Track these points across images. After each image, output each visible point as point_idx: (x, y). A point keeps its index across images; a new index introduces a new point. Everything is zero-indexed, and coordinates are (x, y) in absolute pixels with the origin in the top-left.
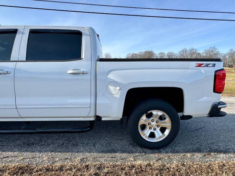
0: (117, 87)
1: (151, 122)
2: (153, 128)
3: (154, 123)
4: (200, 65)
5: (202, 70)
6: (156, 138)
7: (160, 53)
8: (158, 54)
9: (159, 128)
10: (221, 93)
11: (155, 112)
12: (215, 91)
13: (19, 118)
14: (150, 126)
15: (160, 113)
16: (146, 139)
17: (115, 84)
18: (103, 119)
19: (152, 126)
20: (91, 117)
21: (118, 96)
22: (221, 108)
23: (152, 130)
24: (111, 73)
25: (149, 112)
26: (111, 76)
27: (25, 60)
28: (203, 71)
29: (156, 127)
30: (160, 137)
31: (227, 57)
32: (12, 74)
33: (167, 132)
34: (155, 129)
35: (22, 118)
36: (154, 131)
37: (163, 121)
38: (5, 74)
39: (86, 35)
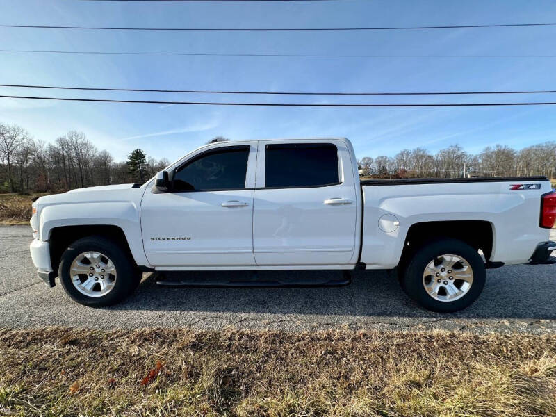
0: (394, 221)
1: (440, 272)
2: (443, 281)
3: (444, 274)
4: (516, 188)
5: (522, 194)
6: (448, 296)
7: (365, 159)
8: (361, 159)
9: (453, 281)
10: (550, 228)
11: (447, 258)
12: (541, 225)
13: (254, 265)
14: (438, 278)
15: (456, 259)
16: (433, 297)
17: (392, 217)
18: (368, 267)
19: (442, 278)
20: (352, 264)
21: (395, 235)
22: (551, 251)
23: (442, 284)
24: (386, 201)
25: (439, 257)
26: (385, 207)
27: (264, 186)
28: (523, 196)
29: (448, 280)
30: (456, 295)
31: (480, 161)
32: (250, 207)
33: (466, 287)
34: (446, 283)
35: (258, 266)
36: (445, 286)
37: (459, 271)
38: (242, 206)
39: (343, 149)
